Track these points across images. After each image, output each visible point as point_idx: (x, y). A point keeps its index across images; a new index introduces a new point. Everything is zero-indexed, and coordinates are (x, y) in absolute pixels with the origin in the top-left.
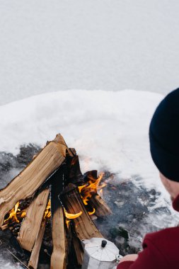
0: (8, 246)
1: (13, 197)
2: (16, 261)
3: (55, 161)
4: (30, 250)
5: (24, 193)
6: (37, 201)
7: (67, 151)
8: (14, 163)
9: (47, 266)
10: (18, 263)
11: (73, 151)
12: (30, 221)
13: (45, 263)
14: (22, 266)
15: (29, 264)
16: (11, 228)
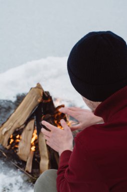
0: (11, 159)
1: (12, 127)
2: (17, 168)
3: (36, 100)
4: (26, 160)
5: (19, 123)
6: (28, 128)
7: (43, 93)
9: (38, 170)
11: (48, 93)
13: (37, 168)
14: (21, 171)
15: (26, 170)
16: (13, 148)
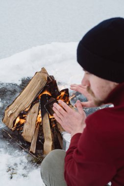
0: (16, 140)
1: (17, 109)
2: (22, 149)
3: (41, 84)
4: (30, 142)
5: (24, 106)
6: (32, 110)
7: (48, 77)
8: (18, 89)
9: (42, 151)
10: (23, 150)
11: (52, 77)
12: (29, 124)
13: (40, 149)
14: (26, 152)
15: (30, 150)
16: (18, 129)
